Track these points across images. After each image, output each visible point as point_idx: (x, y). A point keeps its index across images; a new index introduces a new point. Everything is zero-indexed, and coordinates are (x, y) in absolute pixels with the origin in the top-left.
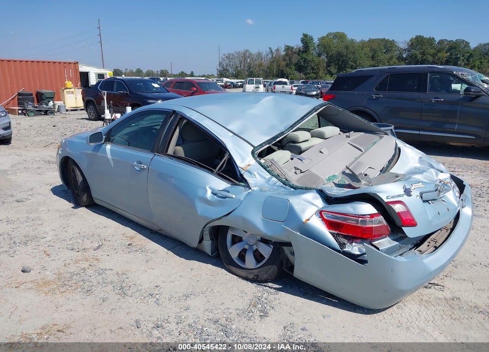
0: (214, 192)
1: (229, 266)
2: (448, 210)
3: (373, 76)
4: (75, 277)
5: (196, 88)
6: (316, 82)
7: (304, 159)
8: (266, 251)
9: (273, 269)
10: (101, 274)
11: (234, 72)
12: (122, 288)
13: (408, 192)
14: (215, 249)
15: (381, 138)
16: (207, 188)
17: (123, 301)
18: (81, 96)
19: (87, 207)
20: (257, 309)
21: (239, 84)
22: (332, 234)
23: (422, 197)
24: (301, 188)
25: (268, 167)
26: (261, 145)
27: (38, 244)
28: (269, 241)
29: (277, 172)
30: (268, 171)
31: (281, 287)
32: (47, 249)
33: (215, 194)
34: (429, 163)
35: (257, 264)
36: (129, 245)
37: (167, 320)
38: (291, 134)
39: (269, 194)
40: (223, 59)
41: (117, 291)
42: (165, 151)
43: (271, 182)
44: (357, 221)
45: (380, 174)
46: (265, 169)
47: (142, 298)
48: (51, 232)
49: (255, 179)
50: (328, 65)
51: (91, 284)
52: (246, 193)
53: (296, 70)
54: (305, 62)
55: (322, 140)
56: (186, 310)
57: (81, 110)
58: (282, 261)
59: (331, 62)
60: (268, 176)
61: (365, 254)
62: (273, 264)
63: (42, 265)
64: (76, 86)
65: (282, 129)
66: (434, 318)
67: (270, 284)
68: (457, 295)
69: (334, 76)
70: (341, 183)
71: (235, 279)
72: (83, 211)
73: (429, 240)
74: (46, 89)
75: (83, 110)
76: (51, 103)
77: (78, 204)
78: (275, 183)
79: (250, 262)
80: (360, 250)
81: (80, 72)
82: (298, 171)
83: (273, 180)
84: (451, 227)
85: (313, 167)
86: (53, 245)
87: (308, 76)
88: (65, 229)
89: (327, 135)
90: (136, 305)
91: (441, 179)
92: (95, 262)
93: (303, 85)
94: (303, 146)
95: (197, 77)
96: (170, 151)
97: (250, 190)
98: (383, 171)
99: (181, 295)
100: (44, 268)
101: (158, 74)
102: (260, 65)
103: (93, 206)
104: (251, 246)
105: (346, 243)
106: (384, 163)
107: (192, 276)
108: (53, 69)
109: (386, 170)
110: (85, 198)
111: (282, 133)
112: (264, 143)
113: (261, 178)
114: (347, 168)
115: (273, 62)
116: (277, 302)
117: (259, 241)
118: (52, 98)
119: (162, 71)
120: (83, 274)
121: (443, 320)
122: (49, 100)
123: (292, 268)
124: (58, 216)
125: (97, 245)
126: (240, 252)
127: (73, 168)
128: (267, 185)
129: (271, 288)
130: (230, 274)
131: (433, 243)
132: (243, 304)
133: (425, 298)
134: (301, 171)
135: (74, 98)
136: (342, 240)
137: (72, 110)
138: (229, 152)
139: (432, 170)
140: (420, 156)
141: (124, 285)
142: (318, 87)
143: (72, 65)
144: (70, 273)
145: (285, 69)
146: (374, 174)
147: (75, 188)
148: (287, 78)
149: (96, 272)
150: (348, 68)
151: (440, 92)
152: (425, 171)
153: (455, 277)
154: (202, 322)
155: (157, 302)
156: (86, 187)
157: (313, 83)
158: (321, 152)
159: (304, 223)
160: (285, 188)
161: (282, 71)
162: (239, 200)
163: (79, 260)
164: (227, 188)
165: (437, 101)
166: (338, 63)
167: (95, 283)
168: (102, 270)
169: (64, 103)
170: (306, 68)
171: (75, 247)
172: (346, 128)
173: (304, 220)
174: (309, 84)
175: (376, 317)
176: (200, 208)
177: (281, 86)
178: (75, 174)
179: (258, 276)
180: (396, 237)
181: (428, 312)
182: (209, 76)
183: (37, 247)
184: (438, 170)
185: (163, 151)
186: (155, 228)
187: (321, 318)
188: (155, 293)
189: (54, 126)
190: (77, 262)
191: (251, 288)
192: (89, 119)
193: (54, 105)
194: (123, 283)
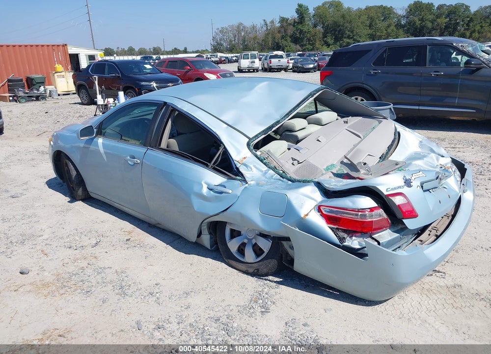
0: (210, 187)
1: (229, 260)
2: (449, 197)
3: (371, 50)
4: (74, 277)
5: (190, 67)
6: (313, 55)
7: (301, 149)
8: (265, 245)
9: (273, 263)
10: (100, 273)
11: (229, 46)
12: (122, 287)
13: (408, 183)
14: (214, 243)
15: (380, 122)
16: (203, 183)
17: (124, 301)
18: (72, 81)
19: (83, 200)
20: (258, 305)
21: (234, 58)
22: (331, 228)
23: (422, 187)
24: (299, 181)
25: (265, 159)
26: (257, 136)
27: (35, 243)
28: (268, 235)
29: (274, 164)
30: (265, 164)
31: (281, 280)
32: (45, 249)
33: (211, 190)
34: (430, 147)
35: (256, 258)
36: (128, 240)
37: (168, 320)
38: (287, 122)
39: (266, 188)
40: (216, 34)
41: (117, 291)
42: (158, 145)
43: (268, 175)
44: (357, 215)
45: (379, 161)
46: (262, 161)
47: (143, 297)
48: (48, 229)
49: (251, 172)
50: (325, 35)
51: (90, 284)
52: (243, 187)
53: (292, 41)
54: (300, 33)
55: (319, 127)
56: (187, 308)
57: (73, 94)
58: (282, 255)
59: (328, 33)
60: (265, 168)
61: (365, 247)
62: (273, 258)
63: (40, 266)
64: (66, 69)
65: (278, 118)
66: (435, 307)
67: (271, 278)
68: (458, 282)
69: (331, 46)
70: (339, 172)
71: (236, 273)
72: (80, 204)
73: (430, 228)
74: (36, 73)
75: (75, 94)
76: (42, 89)
77: (73, 199)
78: (272, 176)
79: (250, 256)
80: (360, 244)
81: (70, 55)
82: (296, 162)
83: (270, 174)
84: (452, 213)
85: (310, 156)
86: (50, 243)
87: (304, 48)
88: (62, 225)
89: (324, 122)
90: (136, 305)
91: (442, 164)
92: (94, 261)
93: (299, 59)
94: (300, 134)
95: (191, 53)
96: (163, 145)
97: (247, 185)
98: (383, 158)
99: (182, 293)
100: (42, 269)
101: (151, 51)
102: (255, 38)
103: (89, 199)
104: (250, 240)
105: (346, 237)
106: (384, 150)
107: (191, 272)
108: (41, 52)
109: (385, 157)
110: (80, 192)
111: (278, 122)
112: (259, 134)
113: (257, 170)
114: (346, 158)
115: (268, 34)
116: (278, 296)
117: (257, 235)
118: (43, 83)
119: (155, 49)
120: (82, 274)
121: (445, 310)
122: (39, 85)
123: (292, 261)
124: (54, 212)
125: (95, 242)
126: (239, 247)
127: (66, 162)
128: (264, 178)
129: (272, 281)
130: (230, 268)
131: (434, 232)
132: (243, 300)
133: (427, 286)
134: (298, 161)
135: (65, 82)
136: (342, 234)
137: (64, 95)
138: (224, 145)
139: (433, 155)
140: (421, 140)
141: (124, 284)
142: (315, 60)
143: (61, 47)
144: (69, 273)
145: (280, 41)
146: (373, 162)
147: (70, 181)
148: (283, 50)
149: (95, 270)
150: (345, 38)
151: (440, 65)
152: (425, 156)
153: (456, 262)
154: (203, 320)
155: (158, 302)
156: (81, 182)
157: (310, 56)
158: (318, 140)
159: (302, 218)
160: (282, 181)
161: (278, 44)
162: (237, 195)
163: (77, 259)
164: (224, 182)
165: (437, 75)
166: (334, 33)
167: (94, 282)
168: (101, 268)
169: (56, 88)
170: (302, 39)
171: (72, 245)
172: (344, 113)
173: (302, 216)
174: (305, 57)
175: (378, 308)
176: (197, 204)
177: (277, 60)
178: (68, 167)
179: (258, 270)
180: (396, 229)
181: (429, 301)
182: (203, 52)
183: (34, 246)
184: (439, 155)
185: (156, 145)
186: (153, 222)
187: (322, 311)
188: (155, 292)
189: (46, 113)
190: (75, 260)
191: (252, 282)
192: (82, 104)
193: (45, 91)
194: (123, 282)
